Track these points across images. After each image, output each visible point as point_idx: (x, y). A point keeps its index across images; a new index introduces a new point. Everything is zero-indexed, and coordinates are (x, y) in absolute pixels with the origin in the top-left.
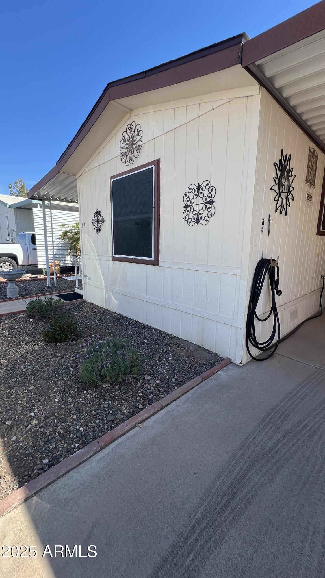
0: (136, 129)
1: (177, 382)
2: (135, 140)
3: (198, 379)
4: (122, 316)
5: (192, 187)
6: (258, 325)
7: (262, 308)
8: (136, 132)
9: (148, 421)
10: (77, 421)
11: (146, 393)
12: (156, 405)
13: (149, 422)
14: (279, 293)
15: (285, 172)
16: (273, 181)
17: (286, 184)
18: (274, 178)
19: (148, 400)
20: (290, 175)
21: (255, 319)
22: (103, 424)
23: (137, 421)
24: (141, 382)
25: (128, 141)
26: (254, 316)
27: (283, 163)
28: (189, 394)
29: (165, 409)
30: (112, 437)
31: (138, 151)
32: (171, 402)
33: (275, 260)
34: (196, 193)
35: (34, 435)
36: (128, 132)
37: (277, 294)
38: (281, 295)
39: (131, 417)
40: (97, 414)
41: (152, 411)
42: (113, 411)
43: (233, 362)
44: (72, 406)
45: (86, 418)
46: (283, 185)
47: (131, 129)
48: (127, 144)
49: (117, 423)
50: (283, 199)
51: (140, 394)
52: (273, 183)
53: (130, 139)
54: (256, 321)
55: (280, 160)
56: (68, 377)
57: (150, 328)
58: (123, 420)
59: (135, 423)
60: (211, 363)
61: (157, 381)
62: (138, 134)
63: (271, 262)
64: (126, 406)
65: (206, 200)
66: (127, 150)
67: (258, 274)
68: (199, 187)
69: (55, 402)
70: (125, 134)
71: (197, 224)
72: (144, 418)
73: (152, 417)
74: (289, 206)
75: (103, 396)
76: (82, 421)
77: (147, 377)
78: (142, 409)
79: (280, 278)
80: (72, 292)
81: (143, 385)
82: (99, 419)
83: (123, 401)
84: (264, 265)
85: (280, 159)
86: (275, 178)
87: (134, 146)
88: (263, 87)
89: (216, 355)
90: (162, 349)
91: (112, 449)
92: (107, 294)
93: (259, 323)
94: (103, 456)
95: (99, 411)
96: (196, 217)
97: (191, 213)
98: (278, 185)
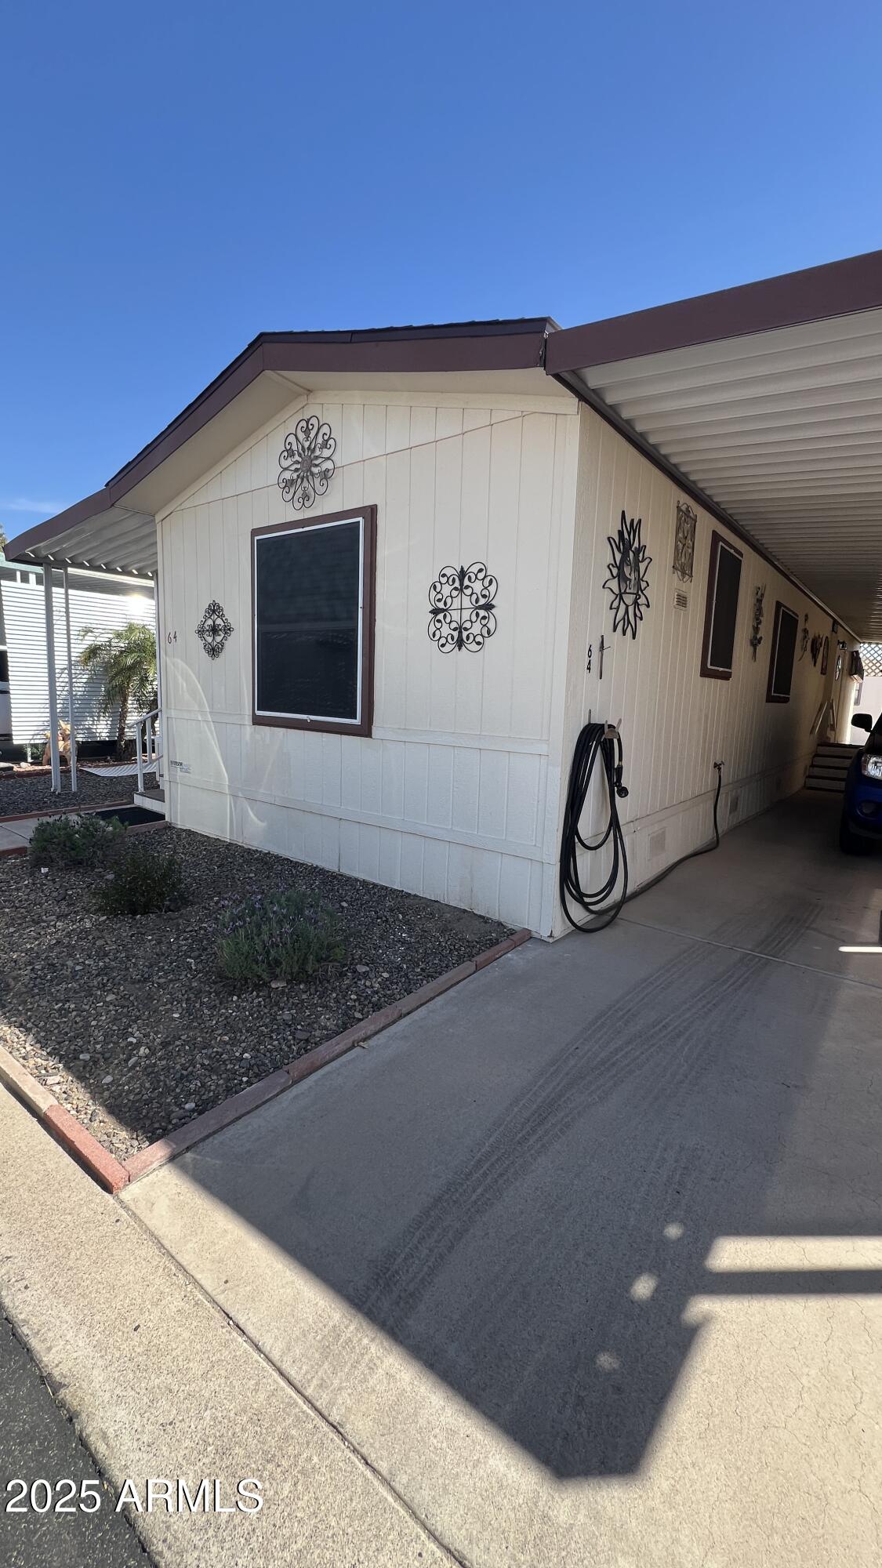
0: (320, 435)
1: (424, 974)
2: (317, 458)
3: (468, 966)
4: (277, 857)
5: (449, 572)
6: (584, 860)
7: (589, 824)
8: (320, 440)
9: (375, 1038)
10: (233, 1045)
11: (364, 994)
12: (389, 1012)
13: (379, 1039)
14: (624, 792)
15: (631, 554)
16: (608, 570)
17: (633, 577)
18: (608, 566)
19: (371, 1005)
20: (640, 559)
21: (578, 845)
22: (289, 1047)
23: (356, 1037)
24: (351, 977)
25: (300, 455)
26: (576, 840)
27: (626, 536)
28: (452, 993)
29: (408, 1017)
30: (312, 1063)
31: (324, 481)
32: (418, 1007)
33: (614, 727)
34: (457, 584)
35: (149, 1071)
36: (301, 436)
37: (620, 796)
38: (626, 795)
39: (342, 1032)
40: (272, 1032)
41: (383, 1022)
42: (302, 1026)
43: (535, 935)
44: (214, 1022)
45: (250, 1039)
46: (626, 579)
47: (307, 432)
48: (297, 462)
49: (316, 1044)
50: (627, 606)
51: (353, 997)
52: (608, 575)
53: (304, 452)
54: (579, 850)
55: (619, 531)
56: (189, 975)
57: (350, 881)
58: (328, 1038)
59: (351, 1040)
60: (491, 939)
61: (383, 974)
62: (325, 445)
63: (606, 729)
64: (327, 1016)
65: (477, 601)
66: (298, 477)
67: (582, 753)
68: (462, 574)
69: (174, 1019)
70: (292, 439)
71: (460, 649)
72: (369, 1033)
73: (384, 1031)
74: (641, 619)
75: (277, 1004)
76: (243, 1045)
77: (361, 969)
78: (360, 1020)
79: (624, 763)
80: (129, 806)
81: (356, 983)
82: (277, 1040)
83: (319, 1009)
84: (593, 737)
85: (620, 529)
86: (611, 566)
87: (315, 470)
88: (584, 403)
89: (500, 924)
90: (384, 919)
91: (315, 1081)
92: (235, 806)
93: (585, 855)
94: (299, 1092)
95: (276, 1027)
96: (456, 634)
97: (445, 626)
98: (617, 579)
